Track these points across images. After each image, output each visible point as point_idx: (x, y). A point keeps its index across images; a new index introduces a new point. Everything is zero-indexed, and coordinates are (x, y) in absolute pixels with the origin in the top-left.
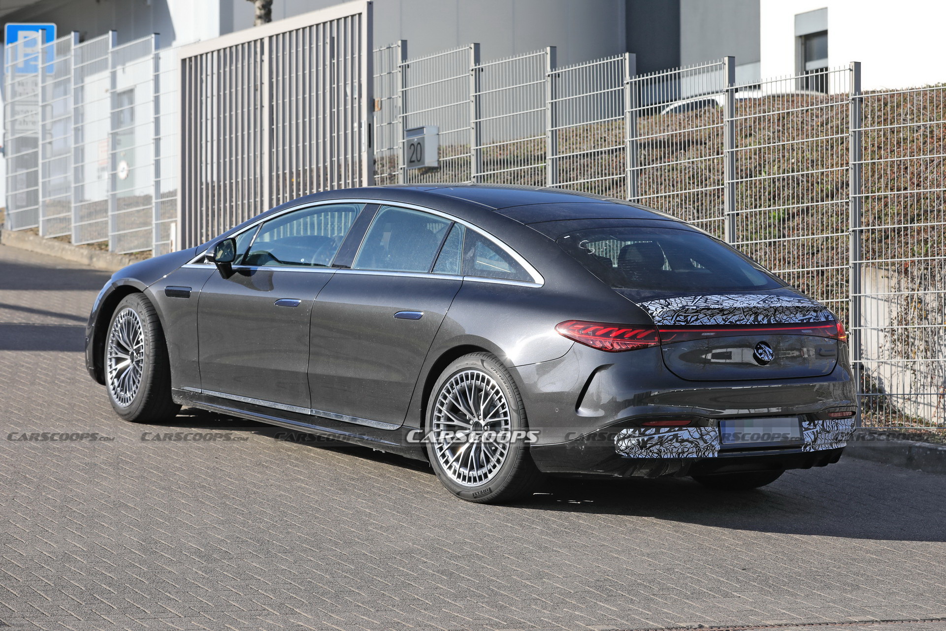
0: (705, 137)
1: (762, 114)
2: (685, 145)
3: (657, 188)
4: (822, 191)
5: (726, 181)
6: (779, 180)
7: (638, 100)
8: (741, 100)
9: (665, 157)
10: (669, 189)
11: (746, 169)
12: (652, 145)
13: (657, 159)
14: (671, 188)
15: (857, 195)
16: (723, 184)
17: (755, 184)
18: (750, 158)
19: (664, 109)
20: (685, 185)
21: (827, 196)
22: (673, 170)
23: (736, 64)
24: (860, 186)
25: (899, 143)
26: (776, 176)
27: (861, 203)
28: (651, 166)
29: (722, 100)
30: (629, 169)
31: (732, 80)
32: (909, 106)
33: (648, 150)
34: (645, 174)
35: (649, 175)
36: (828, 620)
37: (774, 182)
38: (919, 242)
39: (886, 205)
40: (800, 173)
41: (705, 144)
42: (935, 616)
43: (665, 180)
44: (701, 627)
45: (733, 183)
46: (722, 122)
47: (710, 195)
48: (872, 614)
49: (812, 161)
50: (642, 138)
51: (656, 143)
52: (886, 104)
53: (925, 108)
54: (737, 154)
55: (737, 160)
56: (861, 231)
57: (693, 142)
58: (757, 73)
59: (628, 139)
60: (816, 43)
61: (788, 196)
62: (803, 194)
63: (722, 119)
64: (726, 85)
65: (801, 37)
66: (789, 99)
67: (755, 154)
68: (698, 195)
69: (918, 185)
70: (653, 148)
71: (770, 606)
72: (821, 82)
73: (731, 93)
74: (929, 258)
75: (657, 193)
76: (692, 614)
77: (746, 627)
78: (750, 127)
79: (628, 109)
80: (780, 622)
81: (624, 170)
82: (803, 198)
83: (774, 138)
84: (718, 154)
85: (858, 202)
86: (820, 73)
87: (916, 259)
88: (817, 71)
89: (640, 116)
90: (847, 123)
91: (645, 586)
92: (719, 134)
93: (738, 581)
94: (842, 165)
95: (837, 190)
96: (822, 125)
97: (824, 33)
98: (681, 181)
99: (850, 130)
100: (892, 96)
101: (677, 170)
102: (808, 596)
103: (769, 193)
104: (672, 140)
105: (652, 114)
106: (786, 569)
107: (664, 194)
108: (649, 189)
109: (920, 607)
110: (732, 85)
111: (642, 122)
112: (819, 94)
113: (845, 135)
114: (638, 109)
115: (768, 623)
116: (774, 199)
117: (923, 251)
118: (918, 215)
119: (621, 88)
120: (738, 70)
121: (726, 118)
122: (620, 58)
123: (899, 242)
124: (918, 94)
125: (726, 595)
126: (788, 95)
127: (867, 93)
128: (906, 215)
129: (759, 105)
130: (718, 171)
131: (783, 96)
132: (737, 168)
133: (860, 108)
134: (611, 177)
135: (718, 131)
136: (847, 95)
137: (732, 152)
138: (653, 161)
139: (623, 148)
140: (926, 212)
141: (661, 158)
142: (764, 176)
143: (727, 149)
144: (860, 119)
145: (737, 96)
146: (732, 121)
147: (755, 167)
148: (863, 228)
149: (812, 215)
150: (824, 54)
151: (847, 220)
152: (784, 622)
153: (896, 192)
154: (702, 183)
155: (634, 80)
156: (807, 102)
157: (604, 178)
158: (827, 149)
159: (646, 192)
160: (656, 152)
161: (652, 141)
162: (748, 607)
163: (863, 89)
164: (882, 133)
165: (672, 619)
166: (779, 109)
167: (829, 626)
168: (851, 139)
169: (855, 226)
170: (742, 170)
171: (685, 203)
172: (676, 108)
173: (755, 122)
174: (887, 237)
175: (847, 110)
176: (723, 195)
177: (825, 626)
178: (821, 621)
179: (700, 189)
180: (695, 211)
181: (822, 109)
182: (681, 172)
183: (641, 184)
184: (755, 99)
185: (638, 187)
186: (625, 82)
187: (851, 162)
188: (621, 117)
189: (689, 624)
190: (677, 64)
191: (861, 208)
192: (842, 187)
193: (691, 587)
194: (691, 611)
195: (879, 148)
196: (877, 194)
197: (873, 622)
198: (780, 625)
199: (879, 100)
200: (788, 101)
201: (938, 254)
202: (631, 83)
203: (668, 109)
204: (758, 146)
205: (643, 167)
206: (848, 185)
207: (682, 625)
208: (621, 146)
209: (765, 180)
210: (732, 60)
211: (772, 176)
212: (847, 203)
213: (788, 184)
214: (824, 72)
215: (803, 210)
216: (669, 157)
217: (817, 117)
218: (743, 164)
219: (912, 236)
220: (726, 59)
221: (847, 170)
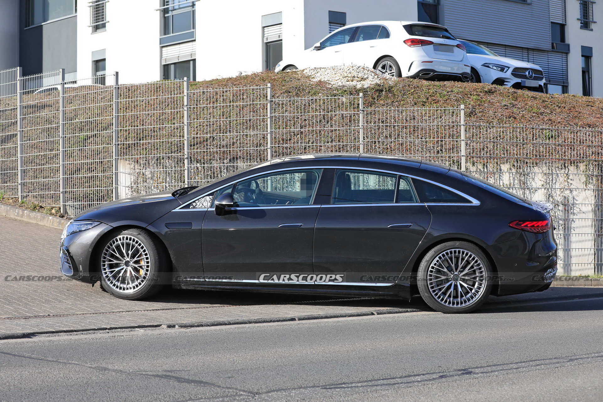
0: (52, 104)
1: (76, 94)
2: (44, 107)
3: (31, 126)
4: (102, 127)
5: (61, 123)
6: (83, 122)
7: (24, 86)
8: (67, 88)
9: (34, 112)
10: (36, 126)
11: (69, 118)
12: (29, 107)
13: (31, 113)
14: (37, 125)
15: (117, 129)
16: (59, 124)
17: (73, 124)
18: (71, 113)
19: (36, 91)
20: (43, 124)
21: (104, 129)
22: (38, 118)
23: (65, 73)
24: (118, 126)
25: (135, 107)
26: (82, 120)
27: (118, 132)
28: (28, 116)
29: (60, 87)
30: (19, 117)
31: (63, 79)
32: (139, 91)
33: (27, 109)
34: (26, 119)
35: (27, 120)
36: (104, 311)
37: (81, 123)
38: (143, 149)
39: (129, 133)
40: (92, 119)
41: (52, 106)
42: (149, 309)
43: (34, 122)
44: (49, 315)
45: (63, 123)
46: (59, 97)
47: (54, 129)
48: (123, 309)
49: (98, 114)
50: (25, 104)
51: (31, 106)
52: (129, 90)
53: (146, 92)
54: (65, 111)
55: (65, 114)
56: (118, 144)
57: (46, 106)
58: (76, 76)
59: (19, 104)
60: (101, 64)
61: (87, 129)
62: (93, 128)
63: (59, 95)
64: (61, 81)
65: (94, 61)
66: (89, 88)
67: (73, 111)
68: (48, 129)
69: (143, 125)
70: (29, 108)
71: (79, 306)
72: (102, 80)
73: (63, 84)
74: (147, 156)
75: (31, 127)
76: (45, 310)
77: (68, 315)
78: (71, 99)
79: (18, 91)
80: (83, 313)
81: (16, 118)
82: (93, 130)
83: (81, 104)
84: (57, 111)
85: (117, 132)
86: (101, 76)
87: (141, 156)
88: (102, 75)
89: (24, 94)
90: (113, 98)
91: (25, 298)
92: (58, 102)
93: (65, 295)
94: (110, 116)
95: (108, 126)
96: (102, 99)
97: (104, 60)
98: (41, 123)
99: (114, 101)
100: (132, 87)
101: (39, 117)
102: (95, 301)
103: (79, 128)
104: (37, 104)
105: (29, 94)
106: (86, 290)
107: (34, 128)
108: (28, 126)
109: (143, 305)
110: (63, 81)
111: (25, 96)
112: (100, 85)
113: (111, 103)
114: (23, 91)
115: (78, 313)
116: (81, 130)
117: (144, 153)
118: (143, 138)
119: (16, 82)
120: (66, 75)
121: (61, 95)
122: (15, 69)
123: (135, 149)
124: (143, 86)
125: (60, 302)
126: (87, 86)
127: (121, 85)
128: (137, 137)
129: (75, 90)
130: (57, 118)
131: (85, 87)
132: (65, 117)
133: (118, 91)
134: (11, 121)
135: (57, 101)
136: (113, 86)
137: (63, 110)
138: (29, 114)
139: (16, 108)
140: (146, 136)
141: (32, 113)
142: (77, 120)
143: (61, 109)
144: (119, 96)
145: (66, 86)
146: (63, 97)
147: (73, 117)
148: (119, 143)
149: (98, 138)
150: (104, 69)
151: (112, 139)
152: (85, 312)
153: (133, 128)
154: (50, 123)
155: (21, 79)
156: (96, 89)
157: (8, 121)
158: (104, 109)
159: (26, 127)
160: (31, 110)
161: (29, 105)
162: (69, 306)
163: (119, 84)
164: (128, 102)
165: (37, 312)
166: (83, 92)
167: (104, 314)
168: (114, 105)
169: (116, 142)
170: (67, 118)
171: (43, 132)
172: (41, 91)
173: (73, 97)
174: (129, 147)
175: (113, 93)
176: (59, 129)
177: (102, 314)
178: (101, 312)
179: (49, 126)
180: (47, 135)
181: (102, 92)
182: (41, 119)
183: (24, 124)
184: (73, 88)
185: (22, 125)
186: (17, 79)
187: (114, 115)
188: (16, 94)
189: (44, 314)
190: (41, 71)
191: (118, 134)
192: (110, 126)
193: (45, 298)
194: (45, 309)
195: (126, 108)
196: (125, 128)
197: (123, 312)
198: (83, 314)
199: (126, 88)
200: (87, 88)
201: (151, 154)
202: (20, 80)
203: (38, 91)
204: (74, 108)
205: (25, 116)
206: (112, 124)
207: (41, 315)
208: (16, 107)
209: (77, 122)
210: (63, 70)
211: (80, 120)
212: (112, 132)
213: (87, 124)
214: (103, 76)
215: (93, 136)
216: (36, 112)
217: (100, 95)
218: (68, 115)
219: (140, 146)
220: (61, 70)
221: (113, 118)
